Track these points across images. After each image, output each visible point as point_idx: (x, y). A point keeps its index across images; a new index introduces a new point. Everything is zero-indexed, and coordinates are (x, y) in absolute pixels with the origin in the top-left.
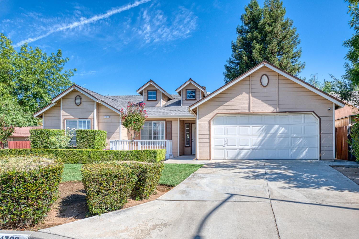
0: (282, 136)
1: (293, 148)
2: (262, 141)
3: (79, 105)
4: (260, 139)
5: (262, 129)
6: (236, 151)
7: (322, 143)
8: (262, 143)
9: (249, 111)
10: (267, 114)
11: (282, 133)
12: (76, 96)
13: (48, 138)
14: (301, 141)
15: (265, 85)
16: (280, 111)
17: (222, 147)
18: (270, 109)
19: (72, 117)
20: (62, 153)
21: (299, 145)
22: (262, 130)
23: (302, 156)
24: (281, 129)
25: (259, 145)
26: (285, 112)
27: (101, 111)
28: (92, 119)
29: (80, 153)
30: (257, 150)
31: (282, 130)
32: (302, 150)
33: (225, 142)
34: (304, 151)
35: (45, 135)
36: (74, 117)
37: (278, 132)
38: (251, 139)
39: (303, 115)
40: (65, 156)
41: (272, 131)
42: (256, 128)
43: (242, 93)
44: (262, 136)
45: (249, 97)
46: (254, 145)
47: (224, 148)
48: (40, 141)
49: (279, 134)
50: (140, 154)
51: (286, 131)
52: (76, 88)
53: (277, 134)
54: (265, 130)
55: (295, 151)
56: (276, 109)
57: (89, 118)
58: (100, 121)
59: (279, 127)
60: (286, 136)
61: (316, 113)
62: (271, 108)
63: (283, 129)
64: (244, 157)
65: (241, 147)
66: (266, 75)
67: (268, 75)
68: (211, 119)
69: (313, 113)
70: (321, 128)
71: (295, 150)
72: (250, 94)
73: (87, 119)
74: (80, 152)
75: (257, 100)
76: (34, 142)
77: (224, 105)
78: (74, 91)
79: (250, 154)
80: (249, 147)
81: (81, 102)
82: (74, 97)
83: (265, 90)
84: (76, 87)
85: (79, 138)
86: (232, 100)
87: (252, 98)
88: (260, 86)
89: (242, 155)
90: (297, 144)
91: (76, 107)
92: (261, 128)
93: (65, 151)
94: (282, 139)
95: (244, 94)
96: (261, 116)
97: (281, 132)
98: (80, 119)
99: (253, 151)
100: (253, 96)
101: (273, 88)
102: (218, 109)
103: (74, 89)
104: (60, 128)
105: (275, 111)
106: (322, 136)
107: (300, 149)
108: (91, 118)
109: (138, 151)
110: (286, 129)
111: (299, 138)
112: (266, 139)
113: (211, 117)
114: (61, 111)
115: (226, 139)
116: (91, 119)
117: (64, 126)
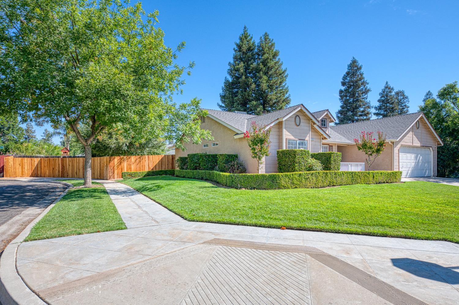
2: (415, 165)
3: (299, 125)
4: (414, 163)
6: (406, 171)
8: (415, 167)
9: (413, 144)
10: (417, 147)
11: (421, 160)
12: (296, 115)
14: (427, 165)
15: (418, 128)
16: (423, 146)
17: (401, 169)
18: (419, 144)
19: (292, 138)
22: (415, 157)
26: (425, 146)
31: (421, 158)
33: (402, 165)
34: (427, 171)
36: (294, 137)
38: (411, 163)
39: (427, 149)
41: (418, 158)
42: (413, 156)
44: (415, 161)
46: (412, 168)
53: (419, 160)
57: (306, 139)
59: (420, 155)
60: (422, 162)
62: (419, 143)
65: (407, 169)
66: (418, 121)
68: (399, 148)
69: (431, 148)
73: (304, 140)
75: (415, 137)
76: (299, 163)
77: (404, 139)
79: (411, 174)
81: (300, 123)
82: (294, 116)
83: (418, 131)
84: (303, 107)
85: (333, 160)
86: (407, 136)
87: (413, 136)
88: (416, 128)
89: (408, 175)
91: (296, 127)
94: (421, 164)
95: (411, 133)
99: (413, 172)
100: (414, 134)
101: (420, 130)
102: (402, 141)
103: (300, 109)
105: (421, 145)
106: (434, 162)
111: (426, 163)
112: (416, 163)
114: (284, 130)
115: (403, 163)
116: (307, 141)
117: (286, 146)
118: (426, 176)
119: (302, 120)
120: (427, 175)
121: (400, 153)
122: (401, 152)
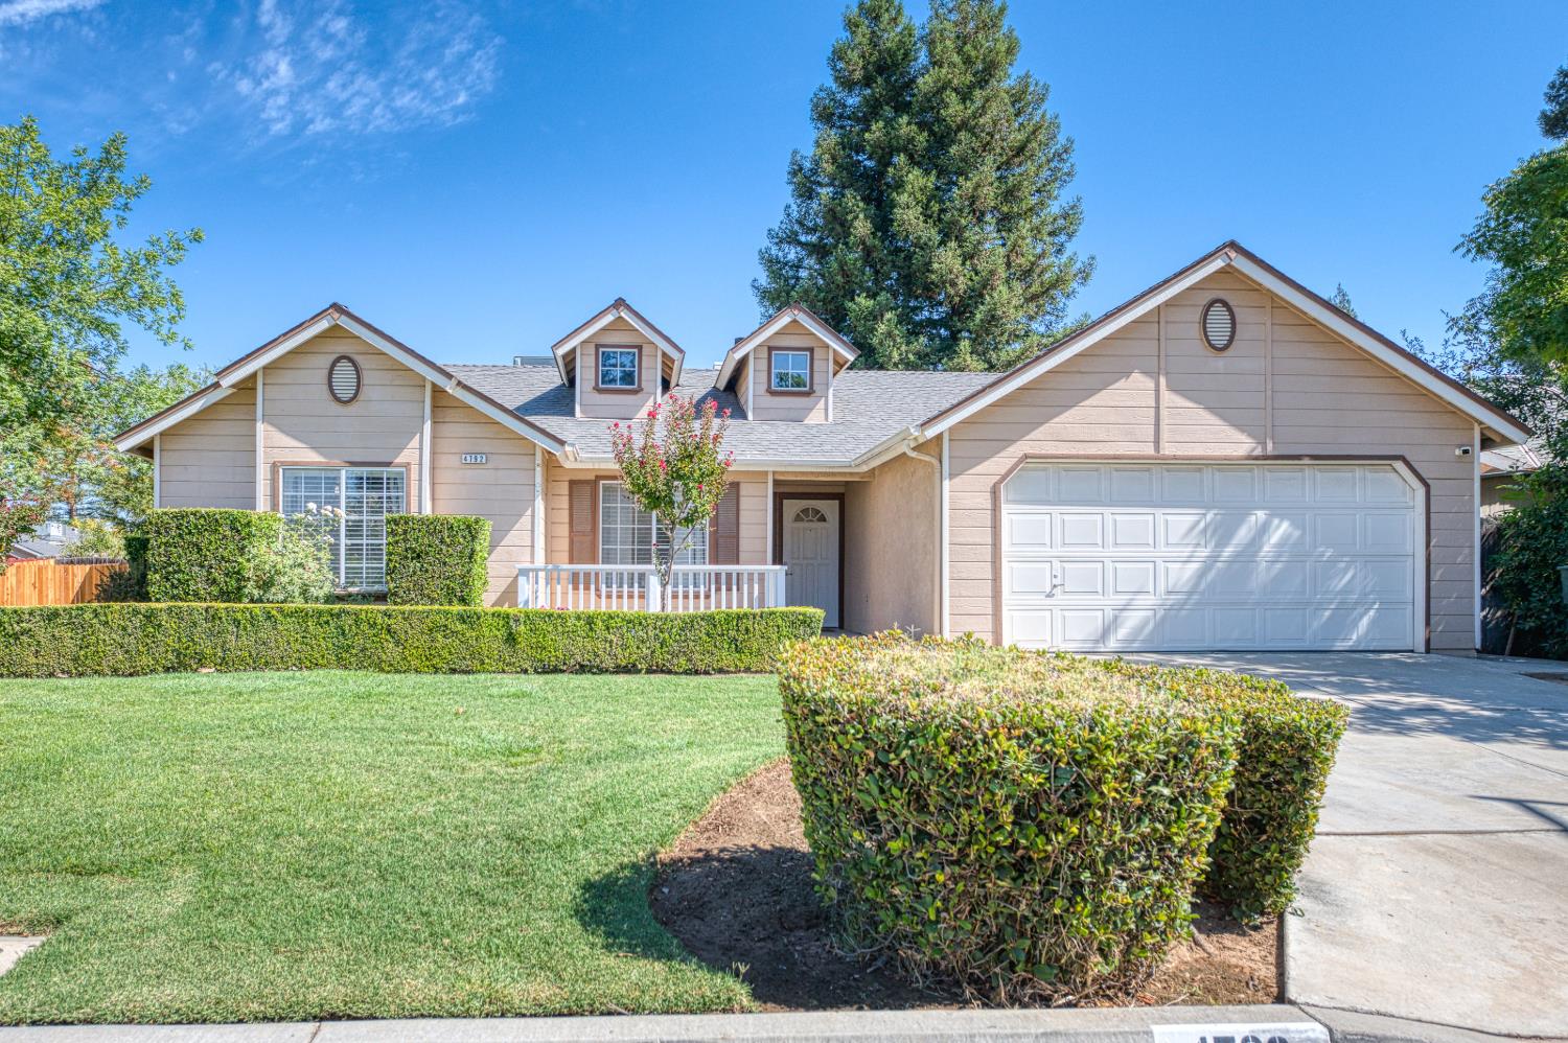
0: (1280, 556)
1: (1320, 607)
2: (1202, 574)
3: (352, 399)
4: (1193, 567)
5: (1202, 525)
6: (1100, 613)
7: (1433, 583)
8: (1203, 586)
9: (1157, 448)
10: (1224, 464)
11: (1281, 544)
12: (335, 356)
13: (242, 550)
14: (1353, 577)
15: (1220, 343)
16: (1276, 453)
17: (1041, 600)
18: (1239, 444)
19: (312, 457)
20: (373, 626)
21: (1346, 591)
22: (1205, 530)
23: (1354, 637)
24: (1278, 527)
25: (1190, 593)
26: (1299, 457)
27: (447, 430)
28: (414, 469)
29: (464, 622)
30: (1184, 613)
31: (1281, 530)
32: (1356, 613)
33: (1055, 577)
34: (1361, 617)
35: (225, 537)
36: (325, 456)
37: (1265, 538)
38: (1161, 566)
39: (1359, 472)
40: (388, 637)
41: (1243, 534)
42: (1181, 520)
43: (1128, 374)
44: (1204, 552)
45: (1157, 391)
46: (1169, 593)
47: (1049, 601)
48: (202, 566)
49: (1268, 548)
50: (747, 630)
51: (1297, 533)
52: (344, 321)
53: (1261, 547)
54: (1215, 531)
55: (1330, 618)
56: (1264, 444)
57: (398, 460)
58: (442, 477)
59: (1271, 516)
60: (1294, 554)
61: (1416, 465)
62: (1243, 438)
63: (1285, 525)
64: (1133, 641)
65: (1122, 599)
66: (1225, 304)
67: (1231, 303)
68: (1004, 477)
69: (1399, 465)
70: (1432, 527)
71: (1327, 613)
72: (1163, 380)
73: (388, 464)
74: (462, 619)
75: (1191, 405)
76: (171, 569)
77: (1056, 420)
78: (335, 332)
79: (1152, 632)
80: (1149, 600)
81: (358, 386)
82: (325, 361)
83: (1220, 363)
84: (343, 318)
85: (399, 555)
86: (1087, 402)
87: (1168, 397)
88: (1199, 346)
89: (1122, 633)
90: (1338, 589)
91: (334, 407)
92: (1198, 522)
93: (390, 616)
94: (1279, 566)
95: (1138, 379)
96: (1200, 470)
97: (1275, 538)
98: (353, 464)
99: (1168, 616)
100: (1172, 389)
101: (1246, 359)
102: (1032, 436)
103: (333, 323)
104: (253, 508)
105: (1258, 452)
106: (1433, 556)
107: (1346, 612)
108: (409, 464)
109: (739, 618)
110: (1294, 524)
111: (1342, 565)
112: (1219, 565)
113: (1003, 472)
114: (260, 427)
115: (1057, 564)
116: (407, 465)
117: (274, 496)
118: (1340, 645)
119: (367, 378)
120: (1359, 641)
121: (1005, 509)
122: (1008, 501)
